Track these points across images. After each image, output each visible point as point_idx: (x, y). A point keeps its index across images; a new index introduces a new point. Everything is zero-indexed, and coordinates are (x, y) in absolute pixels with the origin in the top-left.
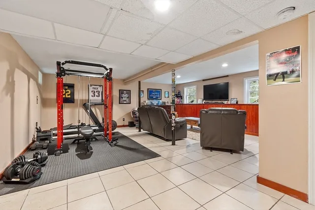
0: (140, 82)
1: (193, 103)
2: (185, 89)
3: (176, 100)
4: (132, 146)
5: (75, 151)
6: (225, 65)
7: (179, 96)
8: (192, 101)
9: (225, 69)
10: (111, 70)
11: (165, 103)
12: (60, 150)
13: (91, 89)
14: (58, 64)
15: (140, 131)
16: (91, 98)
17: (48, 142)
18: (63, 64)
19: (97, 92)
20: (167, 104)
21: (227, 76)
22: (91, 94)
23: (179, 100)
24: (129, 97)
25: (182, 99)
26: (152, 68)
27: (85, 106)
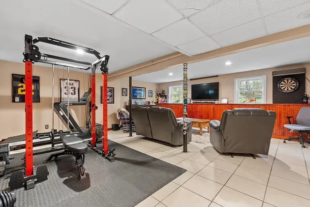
0: (130, 78)
1: (179, 103)
2: (170, 88)
3: (160, 99)
4: (139, 159)
5: (57, 176)
6: (228, 63)
7: (163, 95)
8: (178, 101)
9: (228, 67)
10: (107, 58)
11: (149, 103)
12: (33, 178)
13: (63, 84)
14: (28, 39)
15: (131, 135)
16: (63, 96)
17: (5, 163)
18: (36, 41)
19: (72, 88)
20: (151, 104)
21: (217, 76)
22: (64, 91)
23: (163, 100)
24: (112, 96)
25: (166, 98)
26: (153, 61)
27: (58, 106)
